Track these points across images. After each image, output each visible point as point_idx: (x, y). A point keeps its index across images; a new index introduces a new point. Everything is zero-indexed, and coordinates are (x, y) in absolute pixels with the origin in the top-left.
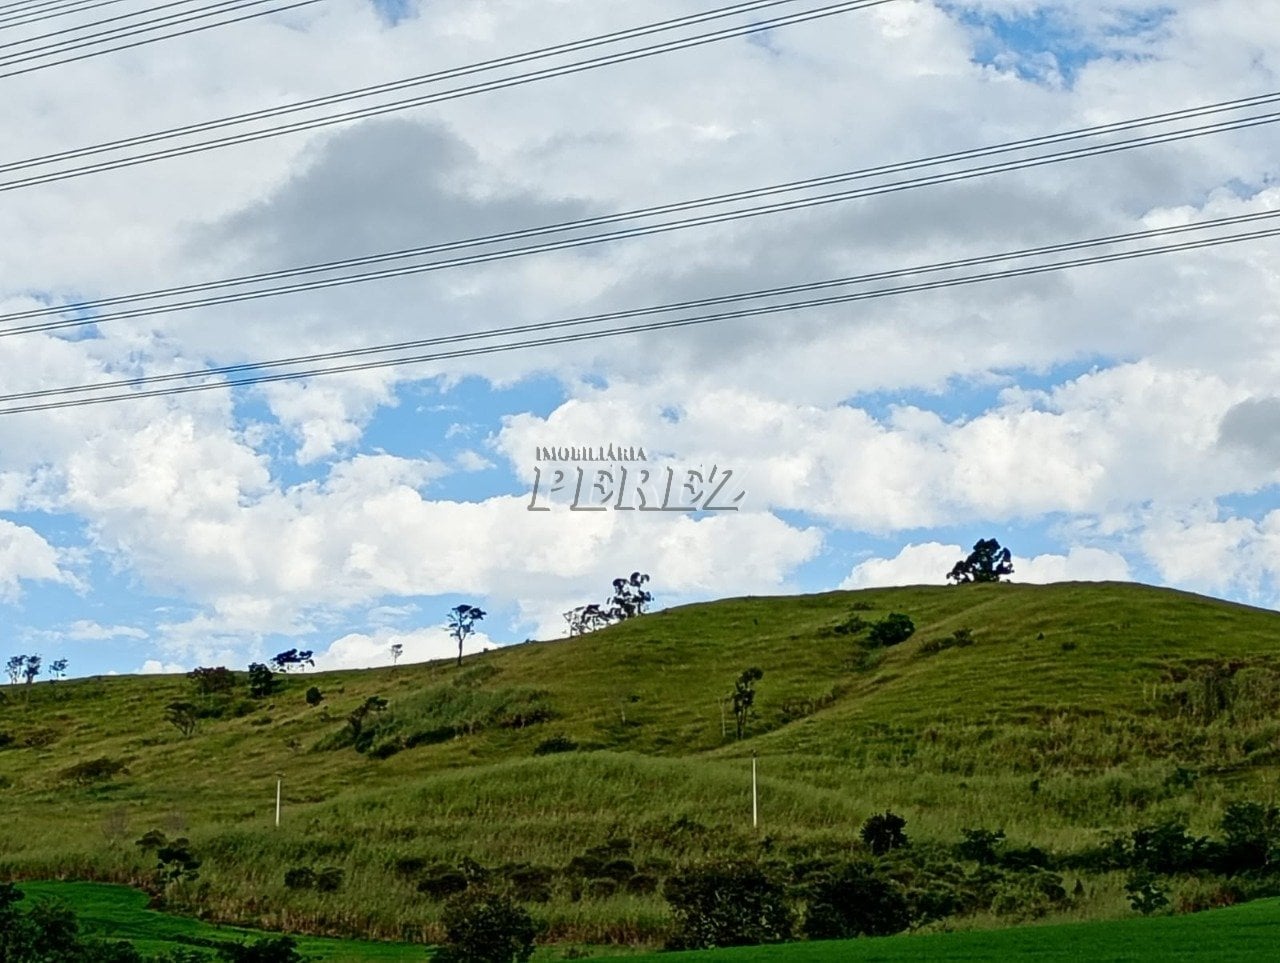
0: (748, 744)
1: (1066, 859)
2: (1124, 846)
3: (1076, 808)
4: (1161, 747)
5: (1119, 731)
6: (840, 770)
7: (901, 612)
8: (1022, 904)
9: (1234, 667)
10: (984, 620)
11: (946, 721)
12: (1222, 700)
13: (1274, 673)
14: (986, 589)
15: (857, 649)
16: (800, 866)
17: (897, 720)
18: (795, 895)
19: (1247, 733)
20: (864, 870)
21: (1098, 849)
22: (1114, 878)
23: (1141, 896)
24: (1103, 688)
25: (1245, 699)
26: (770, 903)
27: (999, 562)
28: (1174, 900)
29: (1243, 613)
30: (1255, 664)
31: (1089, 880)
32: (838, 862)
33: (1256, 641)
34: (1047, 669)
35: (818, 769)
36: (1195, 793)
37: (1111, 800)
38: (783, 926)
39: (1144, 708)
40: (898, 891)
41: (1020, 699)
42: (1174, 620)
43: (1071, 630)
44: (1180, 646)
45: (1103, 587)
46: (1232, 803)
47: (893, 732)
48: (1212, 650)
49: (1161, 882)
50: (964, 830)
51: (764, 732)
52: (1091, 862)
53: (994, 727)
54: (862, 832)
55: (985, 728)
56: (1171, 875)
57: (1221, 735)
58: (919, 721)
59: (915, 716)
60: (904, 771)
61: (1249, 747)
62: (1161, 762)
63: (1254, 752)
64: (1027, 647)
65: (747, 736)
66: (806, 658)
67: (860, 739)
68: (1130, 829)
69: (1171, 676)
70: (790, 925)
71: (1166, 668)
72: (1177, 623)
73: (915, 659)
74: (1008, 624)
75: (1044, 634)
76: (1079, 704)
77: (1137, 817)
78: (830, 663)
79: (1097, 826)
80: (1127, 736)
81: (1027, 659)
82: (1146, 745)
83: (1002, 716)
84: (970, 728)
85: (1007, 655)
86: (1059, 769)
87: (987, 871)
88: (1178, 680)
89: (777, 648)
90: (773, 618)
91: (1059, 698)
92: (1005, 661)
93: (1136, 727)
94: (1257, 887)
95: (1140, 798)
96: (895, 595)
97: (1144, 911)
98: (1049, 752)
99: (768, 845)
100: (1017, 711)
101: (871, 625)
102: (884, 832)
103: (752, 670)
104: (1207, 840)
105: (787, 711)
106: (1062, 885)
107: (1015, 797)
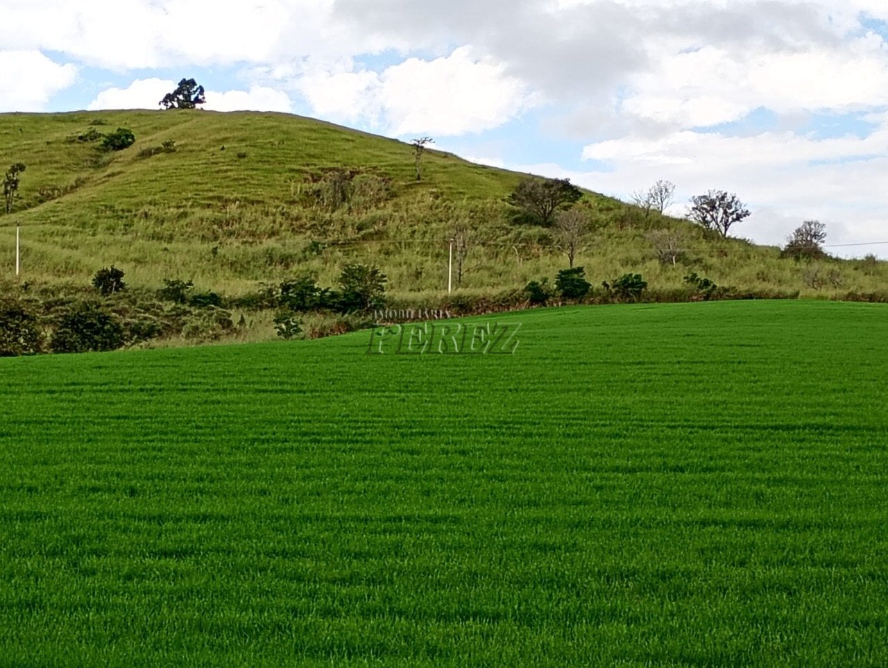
0: (13, 217)
1: (234, 301)
2: (274, 293)
3: (242, 266)
4: (302, 226)
5: (274, 215)
6: (79, 237)
7: (126, 128)
8: (203, 331)
9: (353, 174)
10: (183, 135)
11: (155, 205)
12: (343, 195)
13: (379, 178)
14: (186, 114)
15: (94, 152)
16: (49, 303)
17: (121, 203)
18: (44, 323)
19: (359, 219)
20: (94, 306)
21: (256, 294)
22: (266, 314)
23: (284, 326)
24: (265, 185)
25: (359, 195)
26: (26, 327)
27: (196, 95)
28: (306, 329)
29: (361, 137)
30: (367, 172)
31: (249, 315)
32: (76, 300)
33: (368, 156)
34: (226, 171)
35: (64, 235)
36: (323, 258)
37: (266, 262)
38: (35, 343)
39: (292, 199)
40: (117, 321)
41: (207, 191)
42: (314, 140)
43: (244, 144)
44: (318, 158)
45: (267, 115)
46: (347, 266)
47: (117, 211)
48: (337, 162)
49: (298, 318)
50: (165, 280)
51: (26, 209)
52: (251, 303)
53: (188, 210)
54: (94, 280)
55: (181, 210)
56: (305, 313)
57: (342, 220)
58: (137, 205)
59: (134, 201)
60: (125, 238)
61: (360, 229)
62: (302, 236)
63: (364, 231)
64: (213, 155)
65: (13, 211)
66: (58, 158)
67: (94, 215)
68: (278, 282)
69: (310, 178)
70: (41, 343)
71: (307, 173)
72: (316, 142)
73: (135, 160)
74: (200, 139)
75: (225, 146)
76: (248, 195)
77: (284, 274)
78: (74, 162)
79: (256, 279)
80: (279, 219)
81: (213, 163)
82: (292, 224)
83: (194, 202)
84: (172, 210)
85: (200, 160)
86: (233, 239)
87: (179, 308)
88: (315, 181)
89: (35, 150)
90: (33, 128)
91: (234, 191)
92: (198, 165)
93: (286, 212)
94: (361, 322)
95: (286, 260)
96: (123, 115)
97: (285, 337)
98: (225, 228)
99: (26, 287)
100: (204, 199)
101: (104, 135)
102: (109, 280)
103: (18, 165)
104: (330, 290)
105: (42, 195)
106: (231, 318)
107: (201, 259)
